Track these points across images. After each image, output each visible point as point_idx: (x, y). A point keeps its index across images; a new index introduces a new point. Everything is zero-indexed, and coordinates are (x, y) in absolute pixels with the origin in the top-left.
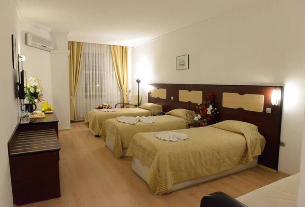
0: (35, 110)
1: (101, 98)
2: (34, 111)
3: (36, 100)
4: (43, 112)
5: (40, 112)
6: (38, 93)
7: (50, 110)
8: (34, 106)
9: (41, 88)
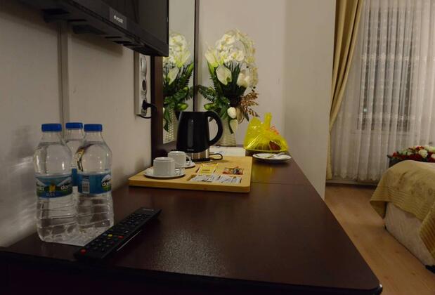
0: (216, 142)
1: (405, 130)
2: (213, 149)
3: (232, 111)
4: (250, 153)
5: (241, 152)
6: (243, 88)
7: (274, 147)
8: (213, 127)
9: (254, 74)
